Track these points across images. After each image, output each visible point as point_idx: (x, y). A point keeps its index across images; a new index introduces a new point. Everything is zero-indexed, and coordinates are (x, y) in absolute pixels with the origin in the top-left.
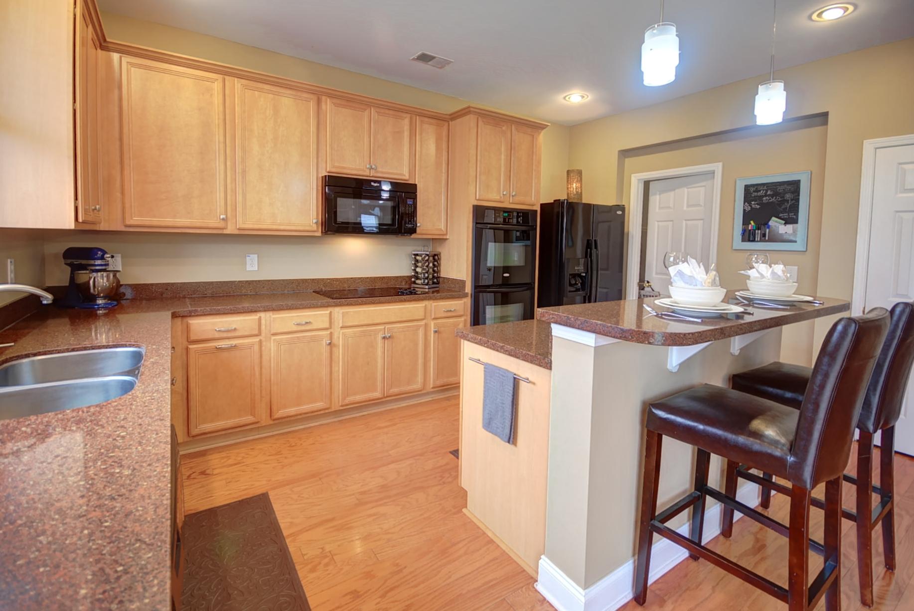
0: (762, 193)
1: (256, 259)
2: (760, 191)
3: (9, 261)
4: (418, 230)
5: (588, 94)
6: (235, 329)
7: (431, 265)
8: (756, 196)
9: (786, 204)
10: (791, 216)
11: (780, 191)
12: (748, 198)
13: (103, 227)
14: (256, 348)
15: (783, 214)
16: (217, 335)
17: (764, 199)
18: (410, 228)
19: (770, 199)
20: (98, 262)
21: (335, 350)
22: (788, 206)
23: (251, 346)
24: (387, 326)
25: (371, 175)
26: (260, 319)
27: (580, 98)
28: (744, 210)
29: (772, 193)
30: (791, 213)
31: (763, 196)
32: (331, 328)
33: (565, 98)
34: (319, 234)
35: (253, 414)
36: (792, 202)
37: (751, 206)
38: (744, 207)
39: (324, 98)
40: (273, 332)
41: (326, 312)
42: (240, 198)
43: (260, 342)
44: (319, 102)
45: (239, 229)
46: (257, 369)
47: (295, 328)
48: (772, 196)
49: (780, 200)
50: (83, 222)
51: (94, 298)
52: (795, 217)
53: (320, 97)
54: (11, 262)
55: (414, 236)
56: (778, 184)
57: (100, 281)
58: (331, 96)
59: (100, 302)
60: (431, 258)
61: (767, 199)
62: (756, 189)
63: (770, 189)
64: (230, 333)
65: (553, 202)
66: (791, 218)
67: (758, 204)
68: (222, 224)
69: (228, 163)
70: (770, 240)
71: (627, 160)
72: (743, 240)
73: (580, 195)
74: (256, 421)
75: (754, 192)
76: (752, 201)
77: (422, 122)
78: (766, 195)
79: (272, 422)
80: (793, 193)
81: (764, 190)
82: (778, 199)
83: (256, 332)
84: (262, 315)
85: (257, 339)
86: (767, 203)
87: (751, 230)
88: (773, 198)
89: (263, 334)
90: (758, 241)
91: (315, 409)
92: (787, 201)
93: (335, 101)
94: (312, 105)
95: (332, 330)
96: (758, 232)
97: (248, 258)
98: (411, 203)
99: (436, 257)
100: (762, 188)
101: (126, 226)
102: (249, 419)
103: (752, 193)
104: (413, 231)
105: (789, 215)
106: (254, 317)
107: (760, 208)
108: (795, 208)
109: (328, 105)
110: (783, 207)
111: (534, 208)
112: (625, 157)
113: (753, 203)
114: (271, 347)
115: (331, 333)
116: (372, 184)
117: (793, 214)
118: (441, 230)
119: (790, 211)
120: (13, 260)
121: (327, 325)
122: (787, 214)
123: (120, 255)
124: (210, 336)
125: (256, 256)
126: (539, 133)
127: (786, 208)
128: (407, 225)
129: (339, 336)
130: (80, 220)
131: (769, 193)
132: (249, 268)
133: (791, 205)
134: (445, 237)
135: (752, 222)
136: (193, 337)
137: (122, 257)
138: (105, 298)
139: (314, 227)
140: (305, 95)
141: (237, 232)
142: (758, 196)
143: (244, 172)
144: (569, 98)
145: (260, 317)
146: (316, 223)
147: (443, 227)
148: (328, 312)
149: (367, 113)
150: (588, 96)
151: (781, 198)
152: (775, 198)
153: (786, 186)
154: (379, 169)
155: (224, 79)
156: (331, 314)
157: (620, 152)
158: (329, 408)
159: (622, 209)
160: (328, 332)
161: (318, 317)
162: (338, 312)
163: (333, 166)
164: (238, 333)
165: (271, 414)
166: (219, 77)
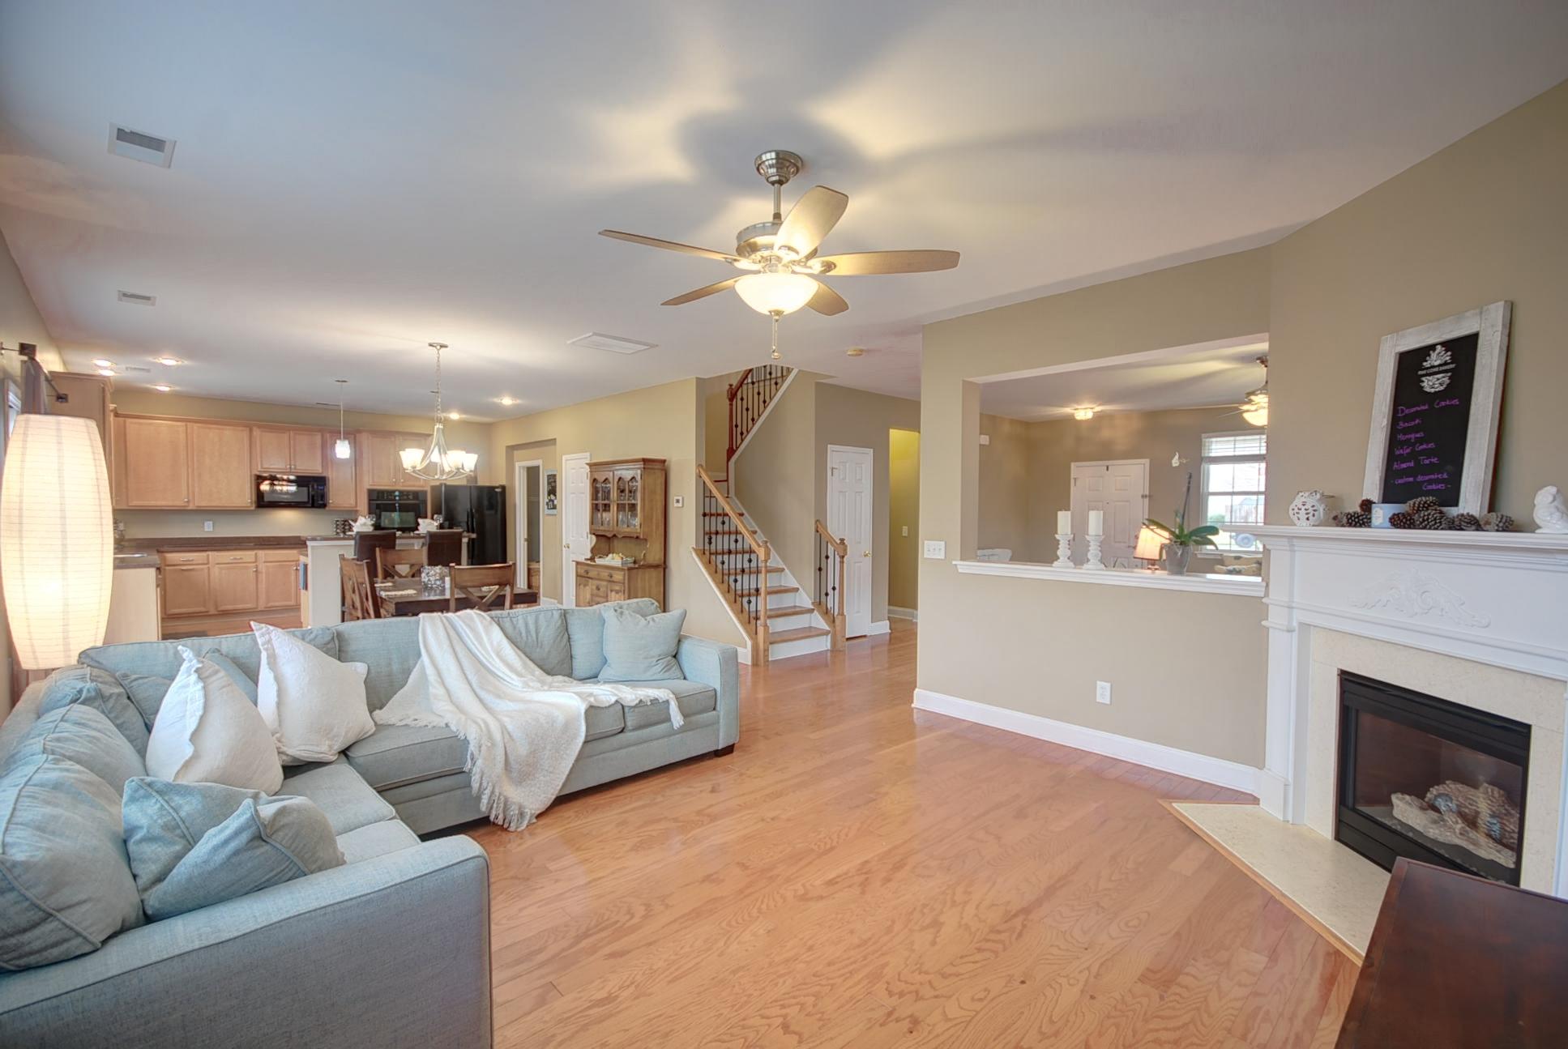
4: (329, 505)
6: (192, 560)
7: (347, 527)
14: (206, 571)
16: (182, 563)
18: (321, 504)
21: (260, 575)
23: (202, 569)
25: (292, 471)
26: (208, 556)
32: (256, 562)
34: (253, 508)
35: (205, 607)
39: (255, 428)
40: (217, 562)
41: (253, 553)
42: (197, 490)
43: (208, 568)
44: (251, 431)
45: (196, 507)
46: (207, 583)
47: (231, 561)
53: (252, 428)
55: (327, 508)
58: (260, 427)
60: (347, 523)
64: (189, 562)
65: (443, 485)
68: (186, 504)
69: (190, 470)
73: (476, 478)
74: (207, 611)
77: (332, 437)
79: (217, 613)
83: (206, 562)
84: (210, 553)
85: (206, 566)
89: (210, 563)
91: (246, 607)
93: (263, 429)
94: (246, 433)
97: (205, 523)
98: (322, 487)
102: (202, 609)
104: (324, 506)
106: (204, 554)
109: (257, 432)
111: (425, 489)
112: (514, 450)
114: (215, 571)
115: (257, 565)
118: (351, 504)
121: (253, 560)
124: (175, 563)
125: (211, 523)
128: (319, 502)
129: (262, 567)
132: (206, 530)
134: (354, 509)
136: (168, 563)
139: (249, 505)
140: (241, 428)
141: (194, 508)
143: (200, 475)
144: (449, 416)
145: (208, 554)
146: (251, 502)
147: (352, 502)
149: (287, 434)
154: (298, 468)
155: (186, 425)
156: (256, 554)
157: (508, 447)
158: (257, 608)
159: (503, 488)
160: (254, 564)
161: (247, 555)
162: (262, 553)
163: (262, 468)
164: (194, 562)
165: (216, 607)
166: (184, 424)
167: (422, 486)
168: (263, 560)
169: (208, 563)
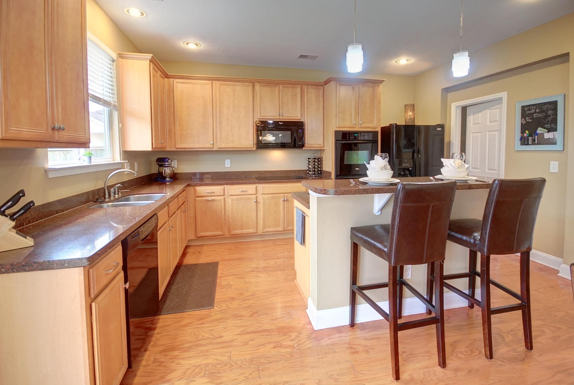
0: (533, 111)
1: (229, 162)
2: (531, 110)
3: (135, 163)
4: (306, 145)
5: (411, 59)
6: (214, 192)
7: (316, 164)
8: (529, 114)
9: (549, 118)
10: (552, 126)
11: (545, 109)
12: (524, 115)
13: (168, 149)
14: (223, 201)
15: (547, 125)
16: (207, 194)
17: (534, 115)
18: (300, 145)
19: (538, 115)
20: (166, 163)
21: (258, 204)
22: (550, 119)
23: (220, 200)
24: (285, 195)
25: (280, 118)
26: (224, 188)
27: (406, 61)
28: (522, 123)
29: (539, 111)
30: (552, 124)
31: (534, 113)
32: (256, 194)
33: (396, 62)
34: (255, 149)
35: (222, 231)
36: (553, 117)
37: (526, 121)
38: (521, 121)
39: (256, 84)
40: (230, 194)
42: (218, 134)
43: (225, 198)
44: (254, 86)
45: (219, 148)
46: (223, 211)
47: (240, 193)
48: (539, 113)
49: (545, 115)
50: (155, 148)
51: (164, 178)
52: (555, 127)
53: (254, 83)
54: (136, 163)
55: (304, 148)
56: (543, 104)
57: (167, 171)
58: (259, 82)
59: (168, 179)
60: (316, 160)
61: (536, 115)
62: (529, 108)
63: (538, 108)
64: (212, 194)
65: (389, 125)
66: (553, 127)
67: (530, 119)
68: (212, 146)
69: (214, 119)
70: (538, 144)
71: (449, 94)
72: (522, 144)
73: (413, 119)
74: (223, 234)
75: (527, 110)
76: (527, 117)
77: (307, 88)
78: (535, 113)
79: (230, 236)
80: (553, 110)
81: (534, 109)
82: (544, 115)
84: (225, 186)
85: (222, 197)
86: (536, 118)
87: (525, 137)
88: (540, 114)
89: (226, 195)
90: (530, 145)
91: (250, 232)
92: (550, 116)
93: (261, 84)
94: (250, 88)
95: (257, 195)
96: (530, 138)
97: (226, 161)
98: (301, 131)
99: (319, 160)
100: (532, 108)
101: (176, 148)
102: (220, 233)
103: (526, 112)
104: (302, 146)
105: (551, 126)
106: (222, 187)
107: (532, 121)
108: (555, 121)
109: (257, 87)
110: (547, 120)
111: (377, 130)
112: (447, 92)
113: (527, 118)
114: (229, 201)
115: (257, 197)
116: (280, 123)
117: (553, 125)
118: (320, 145)
119: (552, 123)
120: (137, 162)
121: (254, 192)
122: (549, 125)
123: (176, 161)
124: (204, 195)
125: (229, 160)
126: (378, 86)
127: (549, 121)
128: (299, 143)
129: (260, 198)
130: (154, 147)
131: (537, 110)
132: (226, 166)
133: (552, 118)
134: (323, 149)
135: (527, 131)
136: (197, 195)
137: (177, 161)
138: (169, 178)
139: (252, 146)
140: (247, 84)
141: (218, 149)
142: (530, 113)
143: (220, 122)
144: (399, 61)
145: (224, 187)
146: (253, 144)
147: (321, 142)
148: (255, 186)
149: (278, 87)
150: (411, 60)
151: (545, 114)
152: (541, 114)
153: (548, 105)
154: (284, 115)
155: (212, 82)
156: (256, 187)
157: (443, 89)
158: (257, 233)
159: (442, 126)
160: (255, 196)
161: (250, 188)
162: (261, 187)
163: (261, 116)
164: (215, 194)
165: (230, 232)
166: (210, 82)
167: (375, 128)
168: (262, 193)
169: (224, 195)
